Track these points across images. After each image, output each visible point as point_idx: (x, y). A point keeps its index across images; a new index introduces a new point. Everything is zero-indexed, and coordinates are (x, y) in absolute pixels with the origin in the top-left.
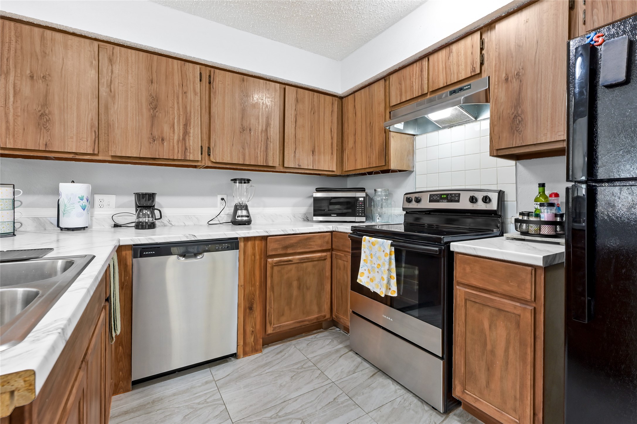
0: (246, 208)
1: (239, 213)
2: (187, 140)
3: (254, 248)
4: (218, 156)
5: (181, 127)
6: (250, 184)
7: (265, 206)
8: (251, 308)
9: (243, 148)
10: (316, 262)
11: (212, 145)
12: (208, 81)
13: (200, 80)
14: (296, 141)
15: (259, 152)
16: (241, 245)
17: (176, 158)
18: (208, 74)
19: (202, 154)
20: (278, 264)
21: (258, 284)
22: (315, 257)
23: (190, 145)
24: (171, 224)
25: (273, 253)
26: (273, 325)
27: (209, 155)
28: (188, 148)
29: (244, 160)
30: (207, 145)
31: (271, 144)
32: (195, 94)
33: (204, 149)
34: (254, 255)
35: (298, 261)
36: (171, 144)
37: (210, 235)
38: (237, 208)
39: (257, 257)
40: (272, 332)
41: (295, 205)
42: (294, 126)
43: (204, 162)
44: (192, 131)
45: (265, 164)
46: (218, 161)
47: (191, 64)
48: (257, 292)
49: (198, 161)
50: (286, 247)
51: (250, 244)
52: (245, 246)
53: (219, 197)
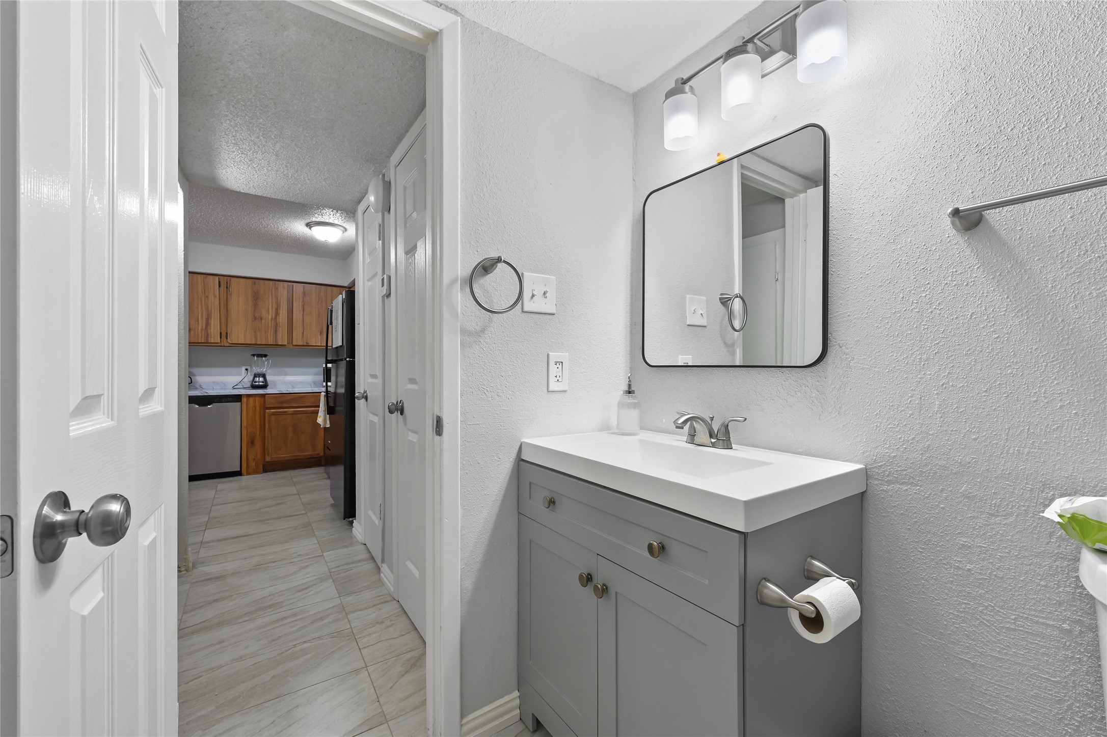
0: (264, 376)
1: (257, 379)
2: (209, 329)
3: (255, 402)
4: (233, 339)
5: (204, 320)
6: (267, 358)
7: (286, 375)
8: (252, 443)
9: (255, 332)
10: (310, 414)
11: (229, 331)
12: (225, 286)
13: (219, 286)
14: (303, 325)
15: (269, 335)
16: (244, 400)
17: (200, 342)
18: (226, 282)
19: (221, 338)
20: (274, 414)
21: (258, 427)
22: (309, 410)
23: (211, 332)
24: (202, 388)
25: (271, 406)
26: (271, 455)
27: (227, 338)
28: (209, 334)
29: (256, 340)
30: (226, 332)
31: (280, 329)
32: (215, 297)
33: (223, 334)
34: (255, 407)
35: (293, 413)
36: (196, 332)
37: (218, 393)
38: (256, 376)
39: (258, 408)
40: (270, 460)
41: (316, 374)
42: (301, 314)
43: (223, 343)
44: (212, 322)
45: (274, 344)
46: (234, 343)
47: (211, 277)
48: (258, 433)
49: (218, 343)
50: (282, 402)
51: (251, 399)
52: (247, 400)
53: (244, 368)
